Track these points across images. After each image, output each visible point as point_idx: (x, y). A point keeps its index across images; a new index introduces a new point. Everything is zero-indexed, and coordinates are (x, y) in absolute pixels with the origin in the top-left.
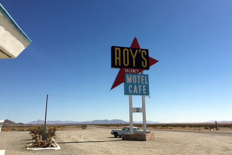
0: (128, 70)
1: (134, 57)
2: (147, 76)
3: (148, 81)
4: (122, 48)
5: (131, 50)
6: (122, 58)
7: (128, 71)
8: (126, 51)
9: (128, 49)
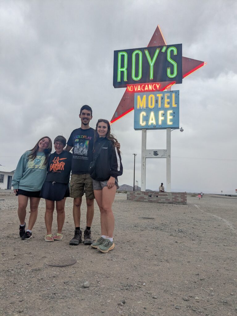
0: (139, 86)
1: (152, 64)
2: (177, 93)
3: (177, 102)
4: (130, 52)
5: (147, 52)
6: (129, 69)
7: (139, 89)
8: (137, 55)
9: (142, 50)
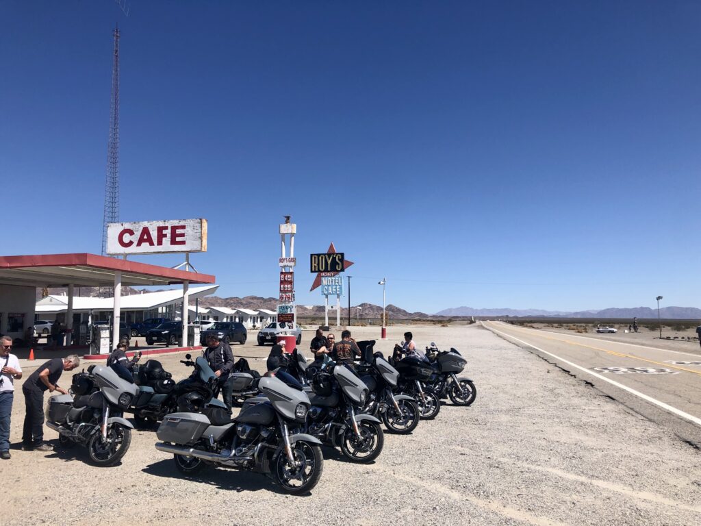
1: (329, 262)
2: (341, 277)
4: (319, 255)
5: (327, 256)
6: (318, 264)
7: (323, 275)
9: (324, 254)
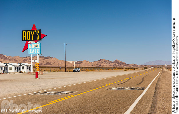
0: (29, 42)
1: (32, 35)
9: (30, 31)
